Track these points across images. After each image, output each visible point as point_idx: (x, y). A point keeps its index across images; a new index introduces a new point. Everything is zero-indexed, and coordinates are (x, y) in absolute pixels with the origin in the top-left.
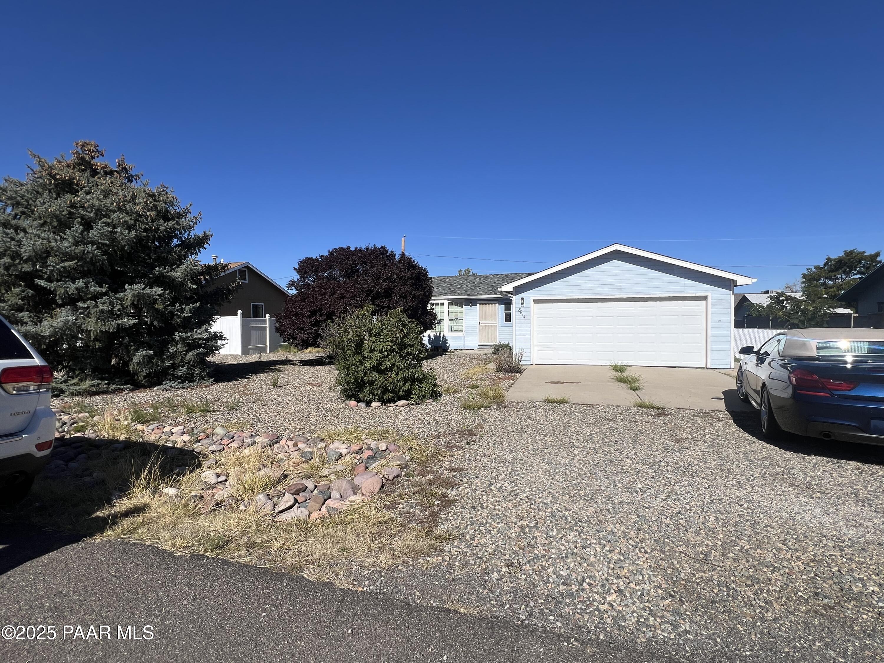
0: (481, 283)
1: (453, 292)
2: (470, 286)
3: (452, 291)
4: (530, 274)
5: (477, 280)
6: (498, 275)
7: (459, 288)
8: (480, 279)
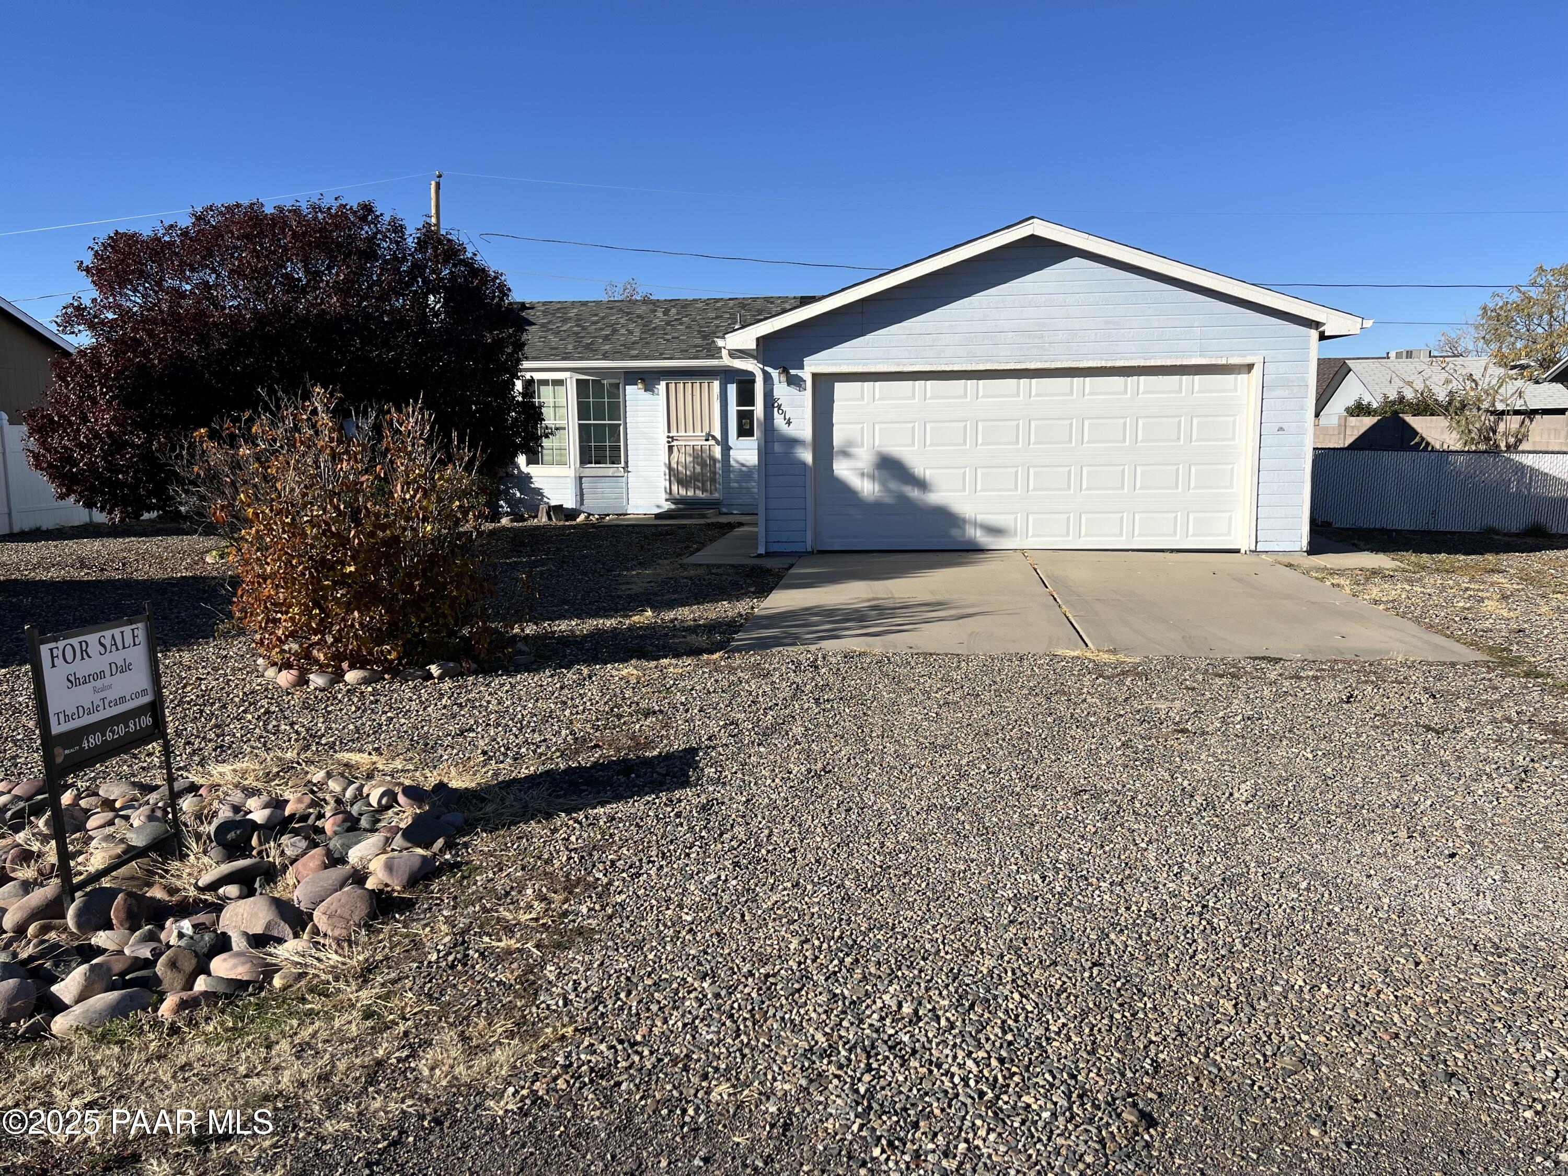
0: (668, 323)
1: (589, 351)
2: (637, 332)
3: (588, 347)
4: (806, 301)
5: (660, 314)
6: (717, 301)
7: (606, 338)
8: (666, 313)
